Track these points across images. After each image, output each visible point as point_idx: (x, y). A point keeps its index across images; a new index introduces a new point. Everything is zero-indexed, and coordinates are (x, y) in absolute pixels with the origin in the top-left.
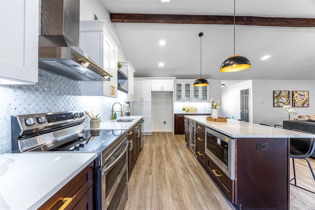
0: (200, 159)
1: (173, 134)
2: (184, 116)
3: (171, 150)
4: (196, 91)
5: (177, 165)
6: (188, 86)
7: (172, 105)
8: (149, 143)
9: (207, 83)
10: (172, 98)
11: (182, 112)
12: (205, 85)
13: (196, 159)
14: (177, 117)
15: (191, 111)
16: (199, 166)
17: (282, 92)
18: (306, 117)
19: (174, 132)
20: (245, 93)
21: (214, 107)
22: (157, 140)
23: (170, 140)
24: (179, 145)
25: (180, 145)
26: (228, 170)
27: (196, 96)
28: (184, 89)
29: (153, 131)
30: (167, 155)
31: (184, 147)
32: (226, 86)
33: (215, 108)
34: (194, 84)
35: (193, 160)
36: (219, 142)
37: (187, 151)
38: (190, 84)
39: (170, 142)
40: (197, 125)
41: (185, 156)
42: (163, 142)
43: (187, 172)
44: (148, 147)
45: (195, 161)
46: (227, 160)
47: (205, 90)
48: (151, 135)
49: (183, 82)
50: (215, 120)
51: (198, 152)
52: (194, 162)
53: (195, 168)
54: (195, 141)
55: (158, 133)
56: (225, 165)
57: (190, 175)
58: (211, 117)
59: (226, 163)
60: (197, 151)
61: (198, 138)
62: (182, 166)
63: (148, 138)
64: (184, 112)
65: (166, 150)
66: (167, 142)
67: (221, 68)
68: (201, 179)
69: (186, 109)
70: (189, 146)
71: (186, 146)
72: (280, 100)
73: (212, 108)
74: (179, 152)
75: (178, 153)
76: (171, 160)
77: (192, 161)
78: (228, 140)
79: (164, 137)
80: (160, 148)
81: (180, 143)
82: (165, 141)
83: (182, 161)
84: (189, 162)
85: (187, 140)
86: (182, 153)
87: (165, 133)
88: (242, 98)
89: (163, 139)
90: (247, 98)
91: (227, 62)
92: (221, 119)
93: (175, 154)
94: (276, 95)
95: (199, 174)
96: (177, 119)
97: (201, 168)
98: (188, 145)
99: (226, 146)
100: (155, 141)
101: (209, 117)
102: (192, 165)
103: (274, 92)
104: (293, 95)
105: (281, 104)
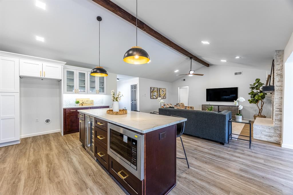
0: (100, 161)
1: (61, 135)
2: (78, 111)
3: (59, 159)
4: (93, 82)
5: (68, 181)
6: (82, 75)
7: (59, 97)
8: (12, 159)
9: (106, 74)
10: (60, 88)
11: (75, 105)
12: (103, 75)
13: (94, 161)
14: (67, 113)
15: (86, 103)
16: (100, 170)
17: (155, 88)
18: (167, 105)
19: (64, 132)
20: (134, 87)
21: (115, 99)
22: (32, 150)
23: (56, 144)
24: (71, 148)
25: (73, 147)
26: (137, 170)
27: (92, 88)
28: (78, 79)
29: (23, 136)
30: (49, 171)
31: (78, 149)
32: (120, 81)
33: (117, 101)
34: (92, 73)
35: (91, 164)
36: (125, 139)
37: (83, 153)
38: (85, 73)
39: (57, 148)
40: (96, 121)
41: (79, 163)
42: (45, 150)
43: (84, 187)
44: (8, 169)
45: (94, 164)
46: (136, 159)
47: (102, 82)
48: (20, 144)
49: (77, 70)
50: (117, 113)
51: (98, 154)
52: (93, 167)
53: (94, 175)
54: (93, 140)
55: (35, 139)
56: (134, 164)
57: (88, 190)
58: (112, 111)
59: (135, 163)
60: (96, 152)
61: (98, 137)
62: (76, 180)
63: (12, 152)
64: (78, 106)
65: (49, 162)
66: (51, 149)
67: (125, 57)
68: (104, 189)
69: (80, 102)
70: (86, 147)
71: (81, 147)
72: (154, 94)
73: (113, 101)
74: (71, 159)
75: (70, 162)
76: (58, 177)
77: (90, 166)
78: (137, 137)
79: (46, 142)
80: (36, 164)
81: (72, 146)
82: (48, 148)
83: (76, 172)
84: (86, 169)
85: (82, 139)
86: (75, 159)
87: (48, 135)
88: (132, 91)
89: (44, 146)
90: (135, 91)
91: (131, 52)
92: (122, 112)
93: (64, 164)
94: (152, 90)
95: (100, 182)
96: (67, 115)
97: (102, 172)
98: (83, 146)
99: (134, 143)
100: (27, 153)
101: (109, 110)
102: (90, 172)
103: (151, 88)
104: (160, 91)
105: (154, 97)
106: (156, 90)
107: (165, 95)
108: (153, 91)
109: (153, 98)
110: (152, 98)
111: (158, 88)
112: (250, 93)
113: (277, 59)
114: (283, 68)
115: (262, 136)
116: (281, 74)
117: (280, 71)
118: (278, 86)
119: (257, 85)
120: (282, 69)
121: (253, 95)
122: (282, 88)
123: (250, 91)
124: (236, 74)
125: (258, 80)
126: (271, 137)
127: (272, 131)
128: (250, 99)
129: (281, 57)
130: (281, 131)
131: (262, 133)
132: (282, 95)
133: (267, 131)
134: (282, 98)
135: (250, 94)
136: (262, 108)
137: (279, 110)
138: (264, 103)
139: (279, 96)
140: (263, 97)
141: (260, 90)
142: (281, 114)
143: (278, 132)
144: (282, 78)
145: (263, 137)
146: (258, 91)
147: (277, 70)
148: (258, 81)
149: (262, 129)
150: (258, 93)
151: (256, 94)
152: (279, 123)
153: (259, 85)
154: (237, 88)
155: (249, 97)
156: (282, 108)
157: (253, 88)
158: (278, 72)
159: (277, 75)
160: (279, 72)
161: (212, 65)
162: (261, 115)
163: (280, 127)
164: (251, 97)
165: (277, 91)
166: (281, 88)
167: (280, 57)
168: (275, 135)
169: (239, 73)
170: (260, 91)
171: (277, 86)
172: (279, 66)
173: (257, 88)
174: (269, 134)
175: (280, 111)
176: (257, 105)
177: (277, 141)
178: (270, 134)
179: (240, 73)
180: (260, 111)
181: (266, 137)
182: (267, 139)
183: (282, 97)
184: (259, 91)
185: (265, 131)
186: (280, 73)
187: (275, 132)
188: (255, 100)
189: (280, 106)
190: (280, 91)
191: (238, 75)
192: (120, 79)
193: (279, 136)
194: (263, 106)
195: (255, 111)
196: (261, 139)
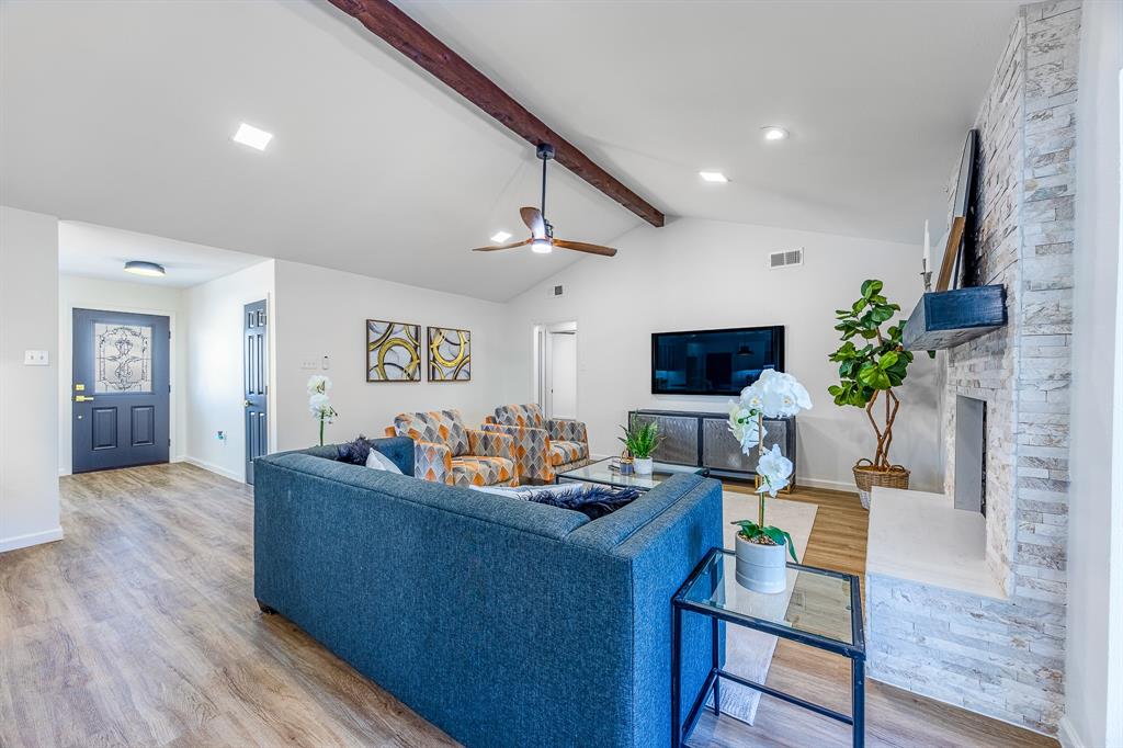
17: (396, 328)
72: (389, 358)
88: (248, 340)
90: (262, 341)
94: (374, 336)
103: (369, 325)
104: (430, 342)
105: (392, 373)
106: (403, 335)
107: (466, 360)
108: (380, 343)
109: (387, 380)
110: (374, 375)
111: (417, 328)
112: (835, 355)
113: (1032, 75)
114: (1073, 144)
115: (925, 667)
116: (1064, 188)
117: (1050, 169)
118: (1037, 288)
119: (869, 313)
120: (1067, 150)
121: (853, 363)
122: (1071, 297)
123: (836, 341)
124: (777, 260)
125: (872, 289)
126: (990, 680)
127: (998, 635)
128: (838, 382)
129: (1065, 52)
130: (1060, 641)
131: (927, 642)
132: (1068, 355)
133: (957, 629)
134: (1066, 376)
135: (834, 357)
136: (889, 431)
137: (1044, 473)
138: (897, 403)
139: (1048, 366)
140: (896, 375)
141: (880, 338)
142: (1064, 510)
143: (1044, 649)
144: (1072, 218)
145: (933, 670)
146: (871, 341)
147: (1027, 163)
148: (875, 292)
149: (926, 612)
150: (872, 354)
151: (864, 359)
152: (1048, 575)
153: (877, 313)
154: (781, 329)
155: (833, 375)
156: (1066, 462)
157: (848, 328)
158: (1039, 172)
159: (1033, 200)
160: (1048, 178)
161: (675, 217)
162: (884, 461)
163: (1053, 605)
164: (844, 375)
165: (1028, 323)
166: (1063, 304)
167: (1052, 56)
168: (1017, 667)
169: (789, 255)
170: (883, 342)
171: (1028, 286)
172: (1049, 126)
173: (867, 326)
174: (972, 652)
175: (1056, 483)
176: (869, 412)
177: (1033, 716)
178: (984, 656)
179: (794, 257)
180: (880, 447)
181: (950, 674)
182: (960, 691)
183: (1072, 369)
184: (875, 342)
185: (944, 631)
186: (1055, 182)
187: (1019, 643)
188: (861, 388)
189: (1050, 441)
190: (1057, 329)
191: (786, 267)
192: (169, 266)
193: (1043, 674)
194: (893, 417)
195: (860, 439)
196: (917, 688)
